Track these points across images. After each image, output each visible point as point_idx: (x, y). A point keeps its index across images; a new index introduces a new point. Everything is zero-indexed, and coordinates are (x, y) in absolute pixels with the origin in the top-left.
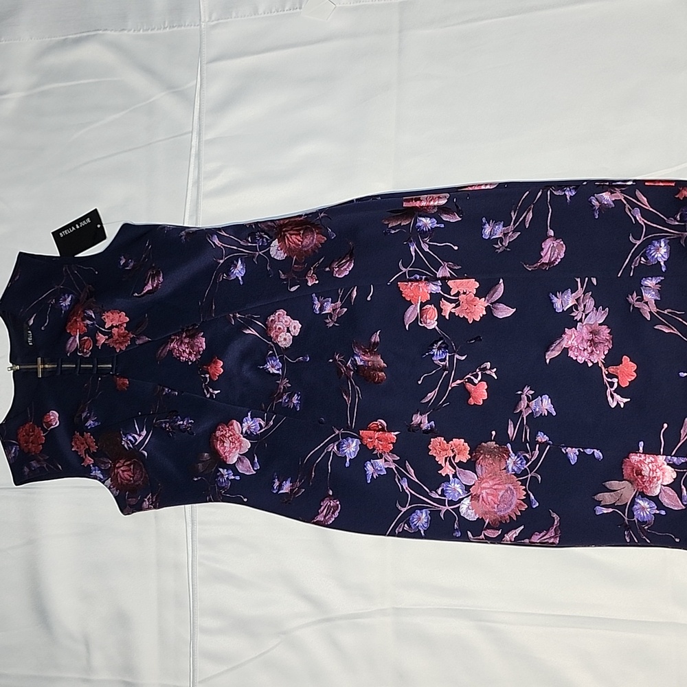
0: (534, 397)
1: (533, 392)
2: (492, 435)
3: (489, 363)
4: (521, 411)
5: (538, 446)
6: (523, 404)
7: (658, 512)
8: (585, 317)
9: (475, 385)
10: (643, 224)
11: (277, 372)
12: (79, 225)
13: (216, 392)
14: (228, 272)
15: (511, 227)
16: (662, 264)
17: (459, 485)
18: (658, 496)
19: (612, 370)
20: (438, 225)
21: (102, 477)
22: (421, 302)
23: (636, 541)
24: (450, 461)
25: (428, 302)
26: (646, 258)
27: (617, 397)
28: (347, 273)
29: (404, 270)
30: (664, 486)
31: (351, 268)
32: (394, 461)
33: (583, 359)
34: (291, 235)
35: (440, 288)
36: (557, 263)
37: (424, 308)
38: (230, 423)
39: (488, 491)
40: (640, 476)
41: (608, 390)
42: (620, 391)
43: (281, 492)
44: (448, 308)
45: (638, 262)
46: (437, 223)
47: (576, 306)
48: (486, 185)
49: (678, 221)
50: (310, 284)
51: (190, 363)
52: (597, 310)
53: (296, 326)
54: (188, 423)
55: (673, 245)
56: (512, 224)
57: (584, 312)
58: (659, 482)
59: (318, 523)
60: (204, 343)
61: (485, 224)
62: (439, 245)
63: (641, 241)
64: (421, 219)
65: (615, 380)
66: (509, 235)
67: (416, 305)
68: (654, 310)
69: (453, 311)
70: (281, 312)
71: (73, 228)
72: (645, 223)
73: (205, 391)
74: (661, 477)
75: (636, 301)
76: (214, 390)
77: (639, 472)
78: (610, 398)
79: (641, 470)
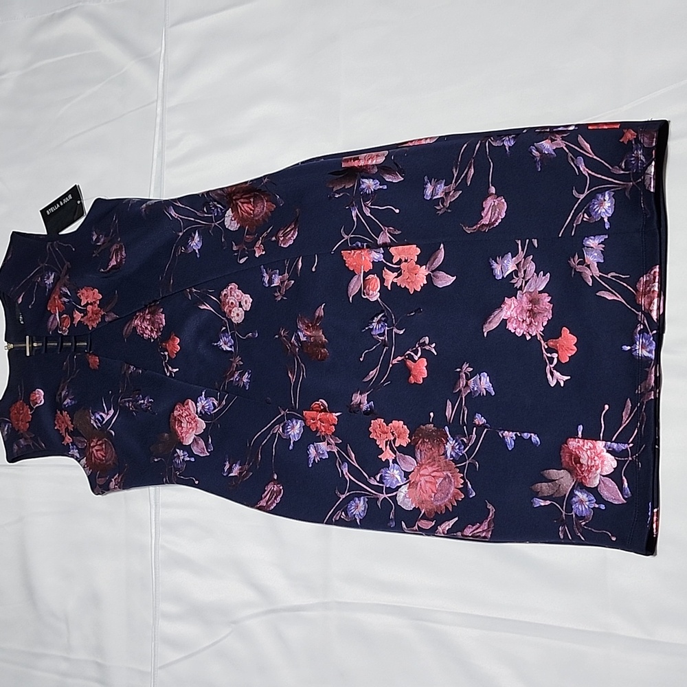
0: (473, 374)
1: (472, 369)
2: (430, 417)
3: (427, 338)
4: (460, 391)
5: (475, 428)
6: (462, 382)
7: (597, 506)
8: (525, 285)
9: (415, 361)
10: (587, 175)
11: (229, 349)
12: (63, 202)
13: (175, 370)
14: (186, 245)
15: (453, 186)
16: (606, 220)
17: (398, 471)
18: (597, 487)
19: (551, 343)
20: (381, 187)
21: (78, 456)
22: (364, 272)
23: (570, 538)
24: (391, 445)
25: (370, 272)
26: (589, 215)
27: (557, 374)
28: (291, 242)
29: (346, 237)
30: (604, 476)
31: (295, 237)
32: (336, 444)
33: (522, 331)
34: (242, 203)
35: (382, 256)
36: (497, 224)
37: (367, 278)
38: (186, 402)
39: (427, 478)
40: (578, 465)
41: (548, 367)
42: (560, 367)
43: (231, 475)
44: (390, 277)
45: (581, 219)
46: (380, 185)
47: (516, 272)
48: (426, 139)
49: (623, 170)
50: (257, 255)
51: (152, 340)
52: (538, 275)
53: (247, 300)
54: (148, 402)
55: (618, 198)
56: (454, 181)
57: (523, 278)
58: (599, 471)
59: (261, 508)
60: (164, 320)
61: (426, 184)
62: (380, 208)
63: (584, 195)
64: (364, 180)
65: (555, 355)
66: (451, 194)
67: (360, 276)
68: (597, 273)
69: (395, 280)
70: (233, 285)
71: (58, 206)
72: (589, 174)
73: (166, 370)
74: (600, 466)
75: (578, 264)
76: (173, 368)
77: (577, 460)
78: (549, 376)
79: (579, 458)
